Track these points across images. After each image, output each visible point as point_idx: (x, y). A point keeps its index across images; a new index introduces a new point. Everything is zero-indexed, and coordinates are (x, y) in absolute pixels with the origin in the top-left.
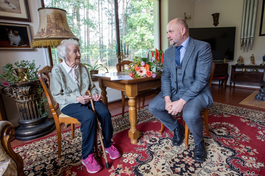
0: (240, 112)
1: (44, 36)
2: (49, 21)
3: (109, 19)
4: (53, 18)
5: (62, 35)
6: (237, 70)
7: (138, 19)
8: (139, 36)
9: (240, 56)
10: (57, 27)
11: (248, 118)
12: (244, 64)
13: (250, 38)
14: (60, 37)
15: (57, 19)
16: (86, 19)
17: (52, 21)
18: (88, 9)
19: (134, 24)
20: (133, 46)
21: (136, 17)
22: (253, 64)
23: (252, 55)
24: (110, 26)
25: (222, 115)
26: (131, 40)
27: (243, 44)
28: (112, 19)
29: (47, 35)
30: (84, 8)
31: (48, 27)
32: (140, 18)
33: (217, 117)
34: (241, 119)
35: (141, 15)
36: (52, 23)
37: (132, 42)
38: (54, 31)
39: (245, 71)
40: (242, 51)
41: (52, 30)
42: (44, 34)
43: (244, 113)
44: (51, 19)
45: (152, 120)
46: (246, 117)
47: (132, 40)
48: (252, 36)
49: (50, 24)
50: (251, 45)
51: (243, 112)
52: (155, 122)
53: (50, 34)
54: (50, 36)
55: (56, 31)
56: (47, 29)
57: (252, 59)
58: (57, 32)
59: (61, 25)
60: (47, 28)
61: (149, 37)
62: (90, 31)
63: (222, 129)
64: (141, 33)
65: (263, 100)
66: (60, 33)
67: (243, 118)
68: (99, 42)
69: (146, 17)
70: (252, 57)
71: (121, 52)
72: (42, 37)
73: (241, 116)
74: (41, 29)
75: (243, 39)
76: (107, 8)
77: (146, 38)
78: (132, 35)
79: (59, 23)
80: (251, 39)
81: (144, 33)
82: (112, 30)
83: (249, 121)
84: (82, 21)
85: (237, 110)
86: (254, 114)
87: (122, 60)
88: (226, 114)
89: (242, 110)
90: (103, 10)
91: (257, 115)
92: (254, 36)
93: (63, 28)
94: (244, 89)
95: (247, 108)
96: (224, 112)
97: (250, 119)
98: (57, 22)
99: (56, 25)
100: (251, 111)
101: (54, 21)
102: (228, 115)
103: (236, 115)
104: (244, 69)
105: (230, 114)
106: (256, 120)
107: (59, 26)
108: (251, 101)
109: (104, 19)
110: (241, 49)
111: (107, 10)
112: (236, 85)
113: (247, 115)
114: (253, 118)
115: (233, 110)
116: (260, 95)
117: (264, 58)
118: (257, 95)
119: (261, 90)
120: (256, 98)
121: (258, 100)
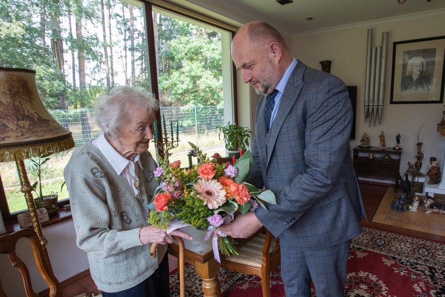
0: (378, 241)
3: (125, 40)
4: (4, 93)
6: (361, 155)
7: (185, 48)
8: (189, 79)
9: (365, 133)
10: (19, 114)
11: (392, 256)
13: (378, 106)
15: (16, 94)
17: (3, 100)
18: (79, 20)
20: (177, 95)
21: (181, 43)
22: (383, 147)
23: (382, 133)
24: (129, 53)
25: (354, 254)
26: (172, 85)
27: (368, 115)
28: (131, 38)
32: (188, 47)
34: (384, 259)
35: (191, 41)
37: (175, 89)
38: (12, 126)
39: (374, 158)
40: (367, 124)
41: (5, 122)
43: (385, 243)
45: (238, 283)
46: (389, 254)
48: (381, 103)
50: (380, 116)
51: (383, 242)
52: (245, 286)
53: (3, 133)
55: (17, 125)
57: (382, 138)
59: (28, 109)
62: (86, 59)
63: (361, 289)
64: (193, 74)
65: (403, 210)
66: (29, 129)
67: (386, 257)
68: (105, 81)
69: (199, 45)
70: (381, 136)
73: (382, 253)
75: (368, 106)
76: (121, 14)
77: (202, 84)
78: (175, 76)
79: (22, 102)
80: (379, 107)
81: (199, 74)
82: (133, 62)
83: (396, 262)
84: (68, 42)
85: (373, 239)
86: (399, 245)
87: (167, 152)
88: (359, 249)
89: (380, 236)
90: (113, 18)
91: (403, 246)
92: (383, 104)
93: (34, 114)
94: (372, 184)
95: (385, 230)
96: (355, 246)
97: (396, 256)
98: (16, 103)
99: (15, 110)
100: (393, 238)
101: (8, 100)
102: (362, 252)
103: (375, 251)
104: (371, 155)
105: (365, 248)
106: (404, 258)
107: (22, 111)
108: (387, 212)
109: (114, 39)
110: (365, 122)
111: (121, 19)
112: (360, 179)
113: (390, 247)
114: (399, 255)
115: (368, 238)
116: (399, 203)
117: (398, 139)
118: (395, 203)
119: (401, 195)
120: (393, 206)
121: (396, 210)
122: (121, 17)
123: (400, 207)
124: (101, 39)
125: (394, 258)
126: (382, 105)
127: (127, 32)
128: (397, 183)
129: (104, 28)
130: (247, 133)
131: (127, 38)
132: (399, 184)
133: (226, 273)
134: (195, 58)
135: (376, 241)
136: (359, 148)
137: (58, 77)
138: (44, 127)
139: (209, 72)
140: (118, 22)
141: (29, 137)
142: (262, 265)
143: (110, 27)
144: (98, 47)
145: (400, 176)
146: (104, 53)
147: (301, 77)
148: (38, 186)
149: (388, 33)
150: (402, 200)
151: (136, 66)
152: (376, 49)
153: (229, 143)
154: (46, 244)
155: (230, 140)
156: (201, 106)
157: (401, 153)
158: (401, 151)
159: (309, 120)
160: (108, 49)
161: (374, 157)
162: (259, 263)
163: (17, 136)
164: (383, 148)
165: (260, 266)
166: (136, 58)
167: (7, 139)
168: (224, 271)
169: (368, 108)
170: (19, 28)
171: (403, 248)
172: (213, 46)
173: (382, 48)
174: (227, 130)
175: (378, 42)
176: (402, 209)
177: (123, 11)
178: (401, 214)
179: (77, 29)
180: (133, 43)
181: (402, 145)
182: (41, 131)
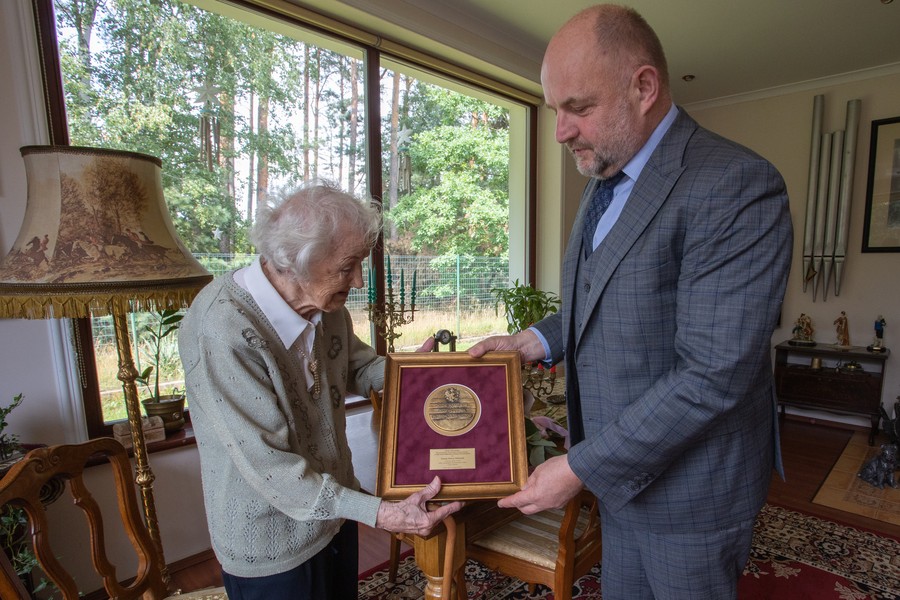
0: (825, 545)
1: (41, 276)
2: (72, 206)
3: (341, 136)
4: (91, 193)
5: (133, 267)
6: (792, 360)
7: (446, 146)
8: (449, 206)
9: (803, 315)
10: (110, 233)
11: (860, 581)
12: (815, 340)
13: (833, 256)
14: (121, 279)
15: (113, 196)
16: (256, 131)
17: (88, 206)
18: (265, 100)
19: (431, 163)
20: (427, 239)
21: (440, 138)
22: (844, 344)
23: (841, 316)
24: (346, 159)
25: (767, 567)
27: (811, 274)
28: (352, 133)
29: (55, 268)
30: (251, 92)
31: (62, 233)
32: (451, 145)
33: (751, 575)
34: (839, 587)
35: (458, 134)
36: (84, 213)
38: (92, 253)
39: (821, 369)
40: (809, 295)
41: (83, 245)
42: (43, 264)
43: (843, 551)
44: (80, 198)
46: (852, 577)
47: (421, 218)
48: (840, 251)
49: (76, 221)
50: (837, 280)
51: (838, 549)
53: (73, 265)
54: (72, 275)
55: (103, 251)
56: (58, 243)
57: (842, 325)
58: (110, 253)
59: (130, 225)
60: (60, 237)
61: (485, 209)
62: (271, 171)
64: (457, 195)
65: (890, 484)
66: (121, 261)
67: (845, 582)
69: (471, 142)
70: (840, 321)
71: (387, 300)
72: (29, 277)
73: (835, 572)
74: (29, 238)
75: (812, 257)
76: (338, 92)
77: (472, 215)
78: (424, 200)
79: (119, 212)
80: (836, 259)
81: (468, 195)
82: (352, 176)
83: (869, 597)
84: (243, 140)
85: (815, 539)
86: (878, 559)
87: (391, 330)
88: (780, 558)
89: (831, 534)
90: (322, 100)
91: (886, 562)
92: (846, 252)
93: (139, 235)
94: (815, 425)
95: (845, 524)
96: (773, 550)
97: (869, 584)
98: (108, 212)
99: (104, 224)
100: (863, 542)
101: (96, 207)
102: (788, 566)
103: (818, 567)
104: (816, 360)
105: (794, 558)
106: (888, 590)
107: (117, 227)
108: (850, 486)
109: (322, 135)
110: (805, 292)
111: (336, 100)
112: (790, 412)
113: (854, 561)
114: (877, 581)
115: (802, 537)
116: (879, 466)
117: (880, 328)
118: (869, 466)
119: (884, 449)
120: (863, 474)
121: (871, 483)
122: (336, 96)
123: (882, 476)
124: (300, 135)
125: (864, 587)
126: (843, 254)
127: (346, 123)
128: (875, 425)
129: (306, 116)
130: (552, 304)
131: (345, 133)
132: (881, 427)
133: (486, 579)
134: (464, 166)
135: (821, 544)
136: (788, 345)
137: (221, 201)
138: (152, 259)
139: (487, 192)
140: (331, 107)
141: (116, 275)
142: (557, 563)
143: (316, 115)
144: (293, 150)
145: (883, 411)
146: (302, 161)
147: (680, 154)
148: (153, 375)
149: (859, 102)
150: (887, 461)
151: (356, 183)
152: (832, 136)
153: (515, 323)
154: (152, 481)
155: (515, 316)
156: (471, 258)
157: (886, 357)
158: (884, 354)
159: (689, 256)
160: (311, 153)
161: (823, 366)
162: (551, 559)
163: (96, 272)
164: (843, 347)
165: (553, 565)
166: (357, 169)
167: (78, 275)
168: (484, 575)
169: (812, 261)
170: (163, 114)
171: (886, 567)
172: (498, 142)
173: (844, 133)
174: (512, 296)
175: (836, 122)
176: (886, 481)
177: (341, 87)
178: (884, 491)
179: (260, 118)
180: (353, 142)
181: (888, 341)
182: (142, 266)
